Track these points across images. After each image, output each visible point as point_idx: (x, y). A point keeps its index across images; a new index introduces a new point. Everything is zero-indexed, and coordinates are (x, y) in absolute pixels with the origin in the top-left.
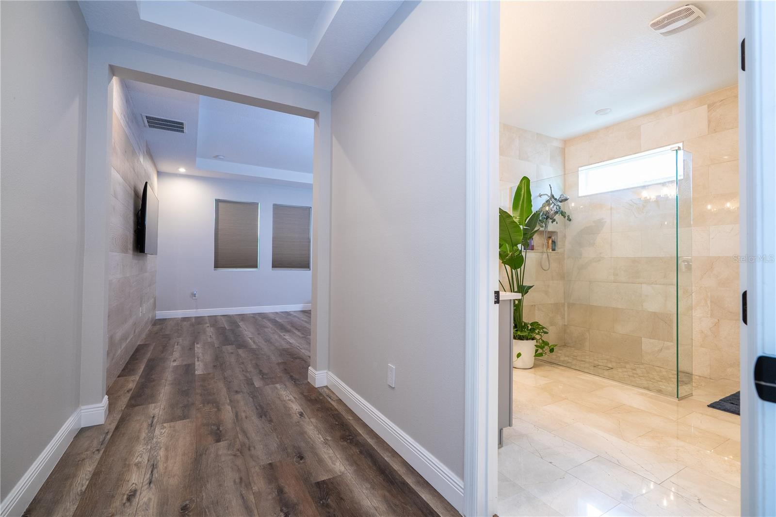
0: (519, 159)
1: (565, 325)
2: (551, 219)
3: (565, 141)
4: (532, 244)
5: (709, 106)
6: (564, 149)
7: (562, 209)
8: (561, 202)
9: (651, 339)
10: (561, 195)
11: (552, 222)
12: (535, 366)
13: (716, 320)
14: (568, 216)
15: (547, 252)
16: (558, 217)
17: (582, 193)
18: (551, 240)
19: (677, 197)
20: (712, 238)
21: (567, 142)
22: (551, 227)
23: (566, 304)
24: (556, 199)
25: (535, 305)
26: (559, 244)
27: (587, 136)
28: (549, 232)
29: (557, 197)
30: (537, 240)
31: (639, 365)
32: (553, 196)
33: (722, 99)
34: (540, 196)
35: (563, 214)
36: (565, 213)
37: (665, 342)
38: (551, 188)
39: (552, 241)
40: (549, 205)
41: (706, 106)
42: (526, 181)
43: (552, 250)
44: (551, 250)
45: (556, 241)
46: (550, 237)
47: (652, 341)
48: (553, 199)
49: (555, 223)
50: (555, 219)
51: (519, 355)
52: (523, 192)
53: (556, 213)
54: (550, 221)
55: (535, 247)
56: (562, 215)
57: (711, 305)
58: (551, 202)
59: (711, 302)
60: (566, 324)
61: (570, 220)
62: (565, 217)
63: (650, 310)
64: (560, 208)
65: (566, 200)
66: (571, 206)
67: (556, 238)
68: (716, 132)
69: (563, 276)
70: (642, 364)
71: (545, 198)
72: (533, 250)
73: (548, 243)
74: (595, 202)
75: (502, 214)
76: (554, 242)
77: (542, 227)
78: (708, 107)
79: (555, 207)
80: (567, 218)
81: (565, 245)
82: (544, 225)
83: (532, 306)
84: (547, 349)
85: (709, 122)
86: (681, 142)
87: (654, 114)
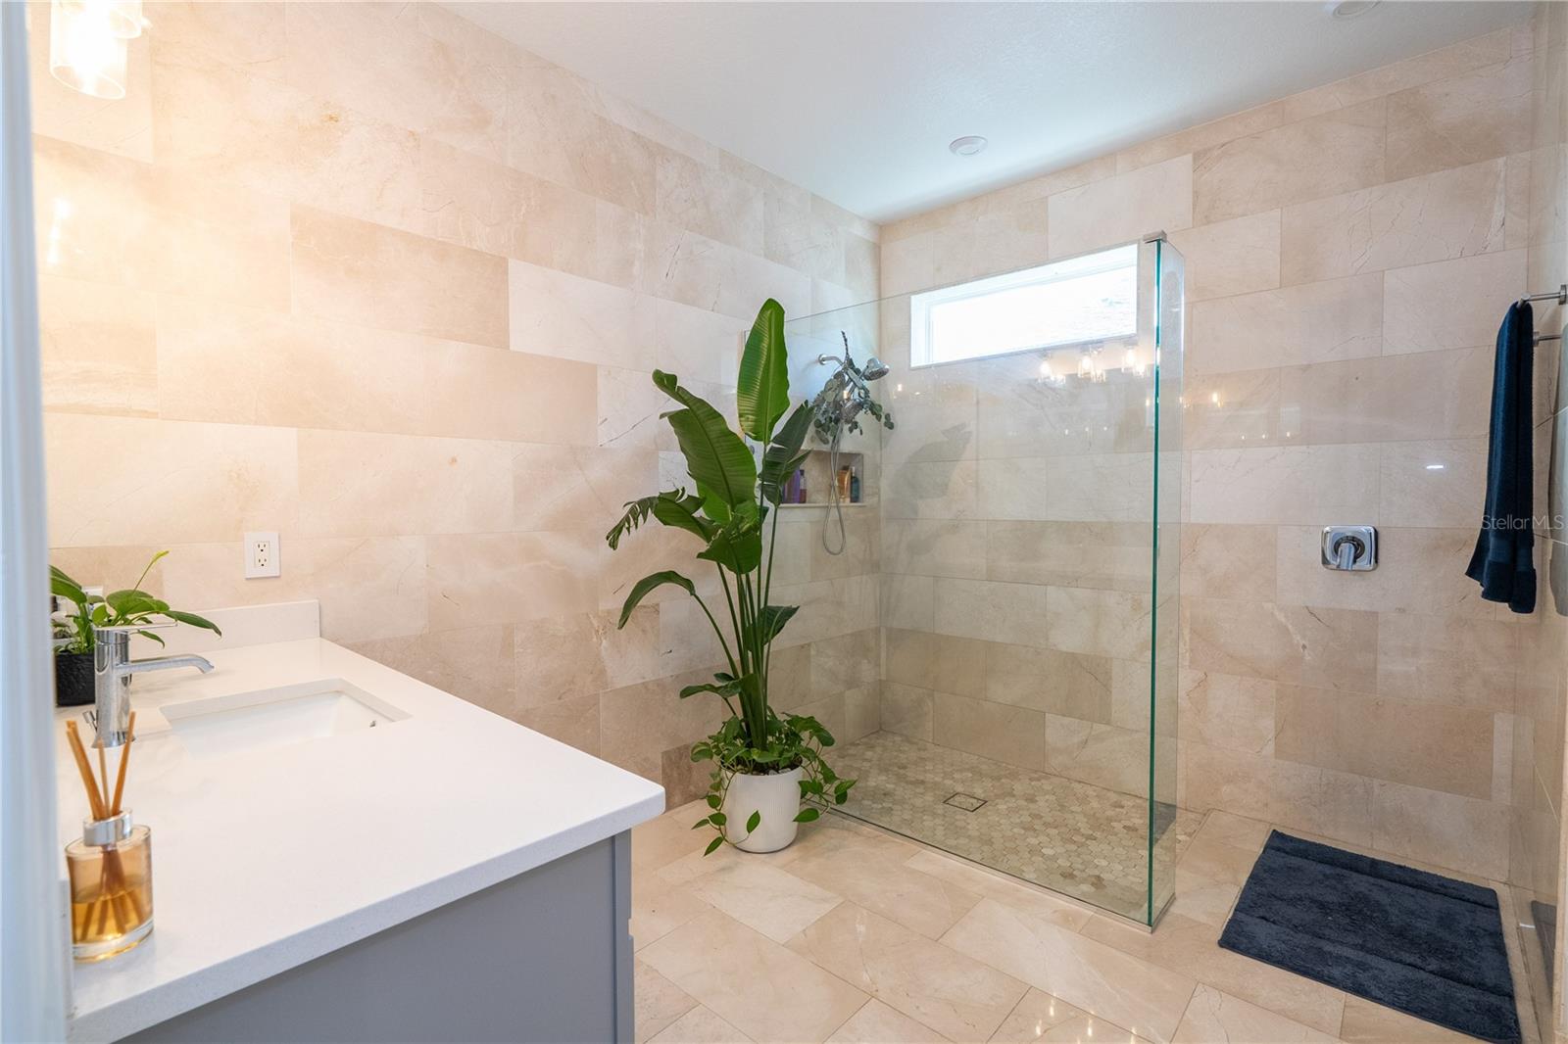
0: (766, 256)
1: (880, 680)
2: (847, 422)
3: (881, 227)
4: (802, 487)
5: (1197, 157)
6: (880, 247)
7: (873, 396)
8: (869, 378)
9: (1064, 715)
10: (870, 361)
11: (851, 430)
12: (800, 837)
13: (1201, 675)
14: (888, 417)
15: (838, 507)
16: (863, 417)
17: (918, 359)
18: (848, 473)
19: (1157, 373)
20: (1197, 481)
21: (885, 229)
22: (848, 442)
23: (883, 630)
24: (857, 371)
25: (809, 645)
26: (867, 483)
27: (931, 215)
28: (841, 454)
29: (861, 364)
30: (813, 477)
31: (1039, 780)
32: (850, 363)
33: (1226, 140)
34: (821, 361)
35: (875, 410)
36: (880, 406)
37: (1095, 725)
38: (846, 340)
39: (852, 477)
40: (843, 385)
41: (1189, 157)
42: (773, 312)
43: (852, 501)
44: (848, 500)
45: (860, 478)
46: (846, 468)
47: (1067, 720)
48: (850, 371)
49: (856, 432)
50: (856, 423)
51: (754, 822)
52: (765, 345)
53: (859, 406)
54: (847, 427)
55: (808, 494)
56: (873, 413)
57: (1191, 639)
58: (847, 378)
59: (1193, 631)
60: (883, 678)
61: (890, 426)
62: (879, 418)
63: (1064, 649)
64: (867, 392)
65: (881, 373)
66: (894, 391)
67: (860, 469)
68: (1209, 223)
69: (876, 566)
70: (1048, 776)
71: (835, 367)
72: (804, 502)
73: (841, 481)
74: (950, 380)
75: (694, 408)
76: (854, 480)
77: (826, 442)
78: (1194, 160)
79: (856, 391)
80: (883, 420)
81: (883, 484)
82: (831, 439)
83: (802, 647)
84: (830, 789)
85: (1196, 194)
86: (1132, 243)
87: (1076, 168)
